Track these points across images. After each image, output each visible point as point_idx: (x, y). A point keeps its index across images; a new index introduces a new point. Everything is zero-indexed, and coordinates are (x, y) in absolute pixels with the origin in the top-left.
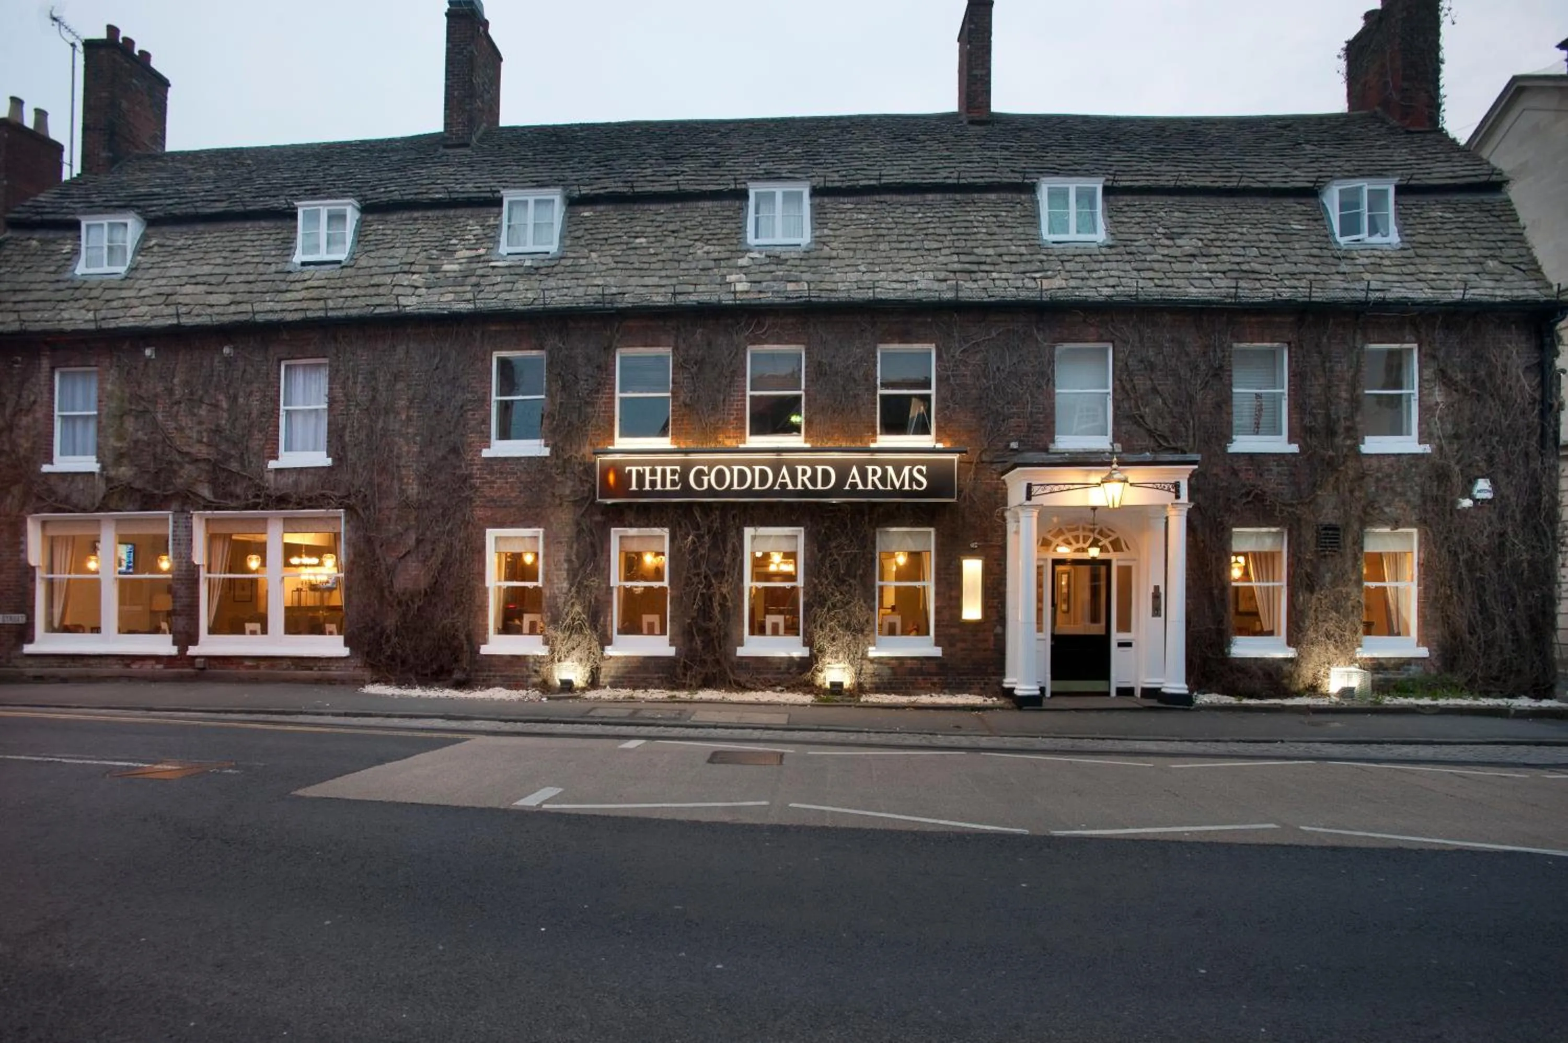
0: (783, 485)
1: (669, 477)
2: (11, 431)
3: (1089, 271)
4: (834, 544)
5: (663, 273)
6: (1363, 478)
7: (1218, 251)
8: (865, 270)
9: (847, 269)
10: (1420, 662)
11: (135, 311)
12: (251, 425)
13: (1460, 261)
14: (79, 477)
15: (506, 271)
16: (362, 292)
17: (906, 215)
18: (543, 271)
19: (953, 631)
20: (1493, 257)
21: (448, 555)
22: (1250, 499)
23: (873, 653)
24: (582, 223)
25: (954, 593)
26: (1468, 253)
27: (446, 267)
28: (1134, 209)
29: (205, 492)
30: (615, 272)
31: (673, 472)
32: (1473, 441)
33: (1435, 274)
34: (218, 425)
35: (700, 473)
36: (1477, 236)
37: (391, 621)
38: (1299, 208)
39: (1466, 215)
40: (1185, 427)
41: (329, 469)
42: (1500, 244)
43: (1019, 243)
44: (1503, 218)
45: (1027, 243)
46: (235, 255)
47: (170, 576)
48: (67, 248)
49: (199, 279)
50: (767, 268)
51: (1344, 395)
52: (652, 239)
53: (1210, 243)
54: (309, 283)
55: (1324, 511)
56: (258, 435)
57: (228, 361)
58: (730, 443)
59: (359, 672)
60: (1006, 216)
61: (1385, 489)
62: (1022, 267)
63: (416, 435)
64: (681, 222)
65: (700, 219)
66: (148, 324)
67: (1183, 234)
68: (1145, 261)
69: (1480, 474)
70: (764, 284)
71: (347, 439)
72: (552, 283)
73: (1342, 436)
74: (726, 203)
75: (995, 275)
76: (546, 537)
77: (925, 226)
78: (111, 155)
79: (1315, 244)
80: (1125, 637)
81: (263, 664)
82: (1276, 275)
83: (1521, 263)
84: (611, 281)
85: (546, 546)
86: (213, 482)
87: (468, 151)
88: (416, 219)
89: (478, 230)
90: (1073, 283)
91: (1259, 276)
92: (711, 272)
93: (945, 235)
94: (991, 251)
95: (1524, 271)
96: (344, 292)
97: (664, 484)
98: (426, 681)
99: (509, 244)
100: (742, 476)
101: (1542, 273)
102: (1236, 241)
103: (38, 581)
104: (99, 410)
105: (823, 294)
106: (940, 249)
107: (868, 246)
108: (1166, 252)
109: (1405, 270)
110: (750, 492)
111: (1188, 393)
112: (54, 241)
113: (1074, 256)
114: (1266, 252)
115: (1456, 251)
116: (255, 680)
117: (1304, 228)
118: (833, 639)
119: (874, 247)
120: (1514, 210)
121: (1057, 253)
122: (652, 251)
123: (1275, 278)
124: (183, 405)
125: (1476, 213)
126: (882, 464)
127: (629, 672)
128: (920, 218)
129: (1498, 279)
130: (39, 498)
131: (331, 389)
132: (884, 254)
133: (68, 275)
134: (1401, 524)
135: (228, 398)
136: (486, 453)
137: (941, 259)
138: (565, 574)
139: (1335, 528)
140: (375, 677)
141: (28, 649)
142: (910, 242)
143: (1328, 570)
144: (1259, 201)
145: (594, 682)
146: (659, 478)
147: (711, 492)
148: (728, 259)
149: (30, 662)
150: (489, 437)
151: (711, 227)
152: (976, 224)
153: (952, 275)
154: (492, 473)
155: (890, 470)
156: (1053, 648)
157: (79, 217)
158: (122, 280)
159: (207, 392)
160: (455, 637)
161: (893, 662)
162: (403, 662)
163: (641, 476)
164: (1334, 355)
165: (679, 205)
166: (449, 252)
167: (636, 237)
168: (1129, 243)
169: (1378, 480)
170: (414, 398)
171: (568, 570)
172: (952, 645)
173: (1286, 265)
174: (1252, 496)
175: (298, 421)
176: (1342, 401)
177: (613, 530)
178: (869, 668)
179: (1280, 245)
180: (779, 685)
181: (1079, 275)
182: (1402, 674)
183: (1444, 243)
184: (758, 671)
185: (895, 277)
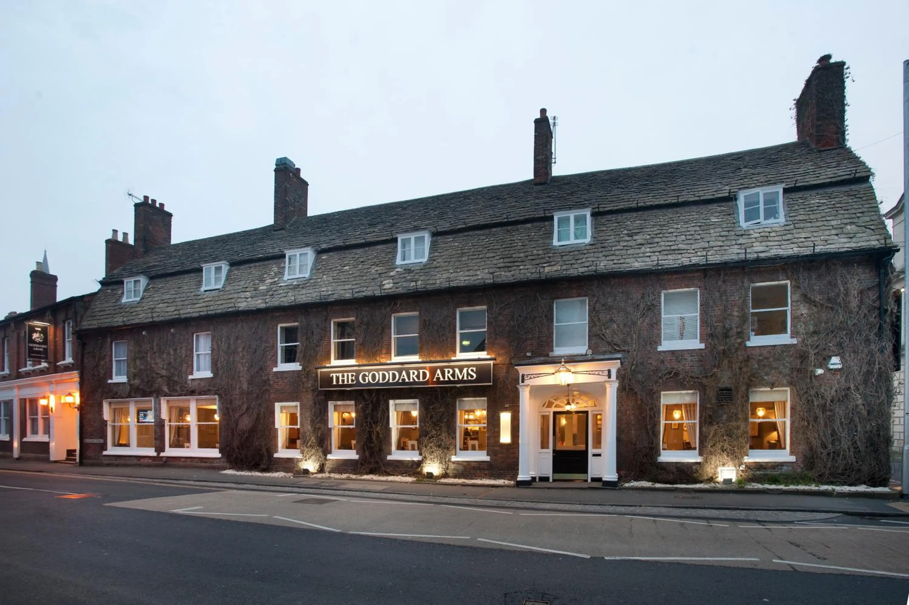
0: (403, 380)
1: (350, 378)
2: (98, 367)
3: (576, 260)
4: (431, 407)
5: (354, 283)
6: (748, 360)
7: (659, 240)
8: (452, 271)
9: (444, 272)
10: (789, 464)
11: (140, 316)
12: (182, 361)
13: (826, 228)
14: (120, 385)
15: (285, 288)
16: (225, 302)
17: (479, 241)
18: (300, 287)
19: (496, 448)
20: (852, 223)
21: (258, 415)
22: (671, 375)
23: (454, 458)
24: (321, 262)
25: (496, 430)
26: (833, 223)
27: (261, 288)
28: (612, 222)
29: (166, 389)
30: (332, 284)
31: (352, 376)
32: (828, 334)
33: (805, 238)
34: (170, 362)
35: (364, 376)
36: (842, 212)
37: (236, 443)
38: (719, 209)
39: (836, 200)
40: (631, 339)
41: (212, 378)
42: (858, 215)
43: (539, 249)
44: (864, 198)
45: (543, 248)
46: (180, 289)
47: (153, 424)
48: (120, 292)
49: (165, 301)
50: (403, 276)
51: (736, 314)
52: (351, 267)
53: (655, 236)
54: (206, 299)
55: (722, 380)
56: (185, 365)
57: (173, 335)
58: (383, 361)
59: (225, 464)
60: (535, 235)
61: (765, 366)
62: (537, 262)
63: (246, 363)
64: (367, 257)
65: (376, 254)
66: (144, 321)
67: (638, 233)
68: (611, 250)
69: (833, 354)
70: (400, 284)
71: (219, 365)
72: (304, 291)
73: (735, 338)
74: (390, 245)
75: (522, 267)
76: (301, 406)
77: (489, 245)
78: (144, 250)
79: (724, 229)
80: (597, 451)
81: (188, 460)
82: (694, 250)
83: (871, 225)
84: (330, 288)
85: (301, 410)
86: (168, 385)
87: (283, 232)
88: (251, 267)
89: (276, 269)
90: (564, 267)
91: (682, 252)
92: (376, 280)
93: (499, 249)
94: (522, 255)
95: (873, 230)
96: (218, 303)
97: (348, 381)
98: (250, 469)
99: (289, 275)
100: (384, 376)
101: (887, 230)
102: (672, 233)
103: (108, 426)
104: (127, 357)
105: (428, 286)
106: (494, 257)
107: (456, 259)
108: (625, 244)
109: (784, 238)
110: (388, 383)
111: (632, 320)
112: (116, 290)
113: (570, 252)
114: (691, 237)
115: (825, 223)
116: (185, 467)
117: (720, 220)
118: (432, 452)
119: (460, 259)
120: (874, 192)
121: (560, 251)
122: (351, 272)
123: (693, 251)
124: (157, 354)
125: (846, 197)
126: (453, 367)
127: (338, 466)
128: (486, 242)
129: (851, 237)
130: (107, 393)
131: (212, 344)
132: (464, 263)
133: (119, 303)
134: (776, 385)
135: (173, 350)
136: (275, 370)
137: (495, 262)
138: (309, 422)
139: (729, 390)
140: (231, 467)
141: (105, 453)
142: (479, 255)
143: (725, 413)
144: (694, 208)
145: (321, 470)
146: (346, 379)
147: (369, 384)
148: (386, 273)
149: (105, 458)
150: (277, 362)
151: (380, 258)
152: (516, 241)
153: (498, 270)
154: (277, 378)
155: (457, 371)
156: (554, 458)
157: (123, 279)
158: (138, 303)
159: (166, 348)
160: (260, 450)
161: (465, 463)
162: (242, 460)
163: (338, 378)
164: (729, 291)
165: (367, 249)
166: (262, 281)
167: (344, 266)
168: (604, 241)
169: (759, 361)
170: (245, 347)
171: (310, 421)
172: (495, 455)
173: (703, 243)
174: (673, 373)
175: (202, 357)
176: (734, 318)
177: (329, 402)
178: (452, 466)
179: (700, 232)
180: (406, 473)
181: (570, 262)
182: (778, 471)
183: (817, 219)
184: (397, 467)
185: (467, 273)
